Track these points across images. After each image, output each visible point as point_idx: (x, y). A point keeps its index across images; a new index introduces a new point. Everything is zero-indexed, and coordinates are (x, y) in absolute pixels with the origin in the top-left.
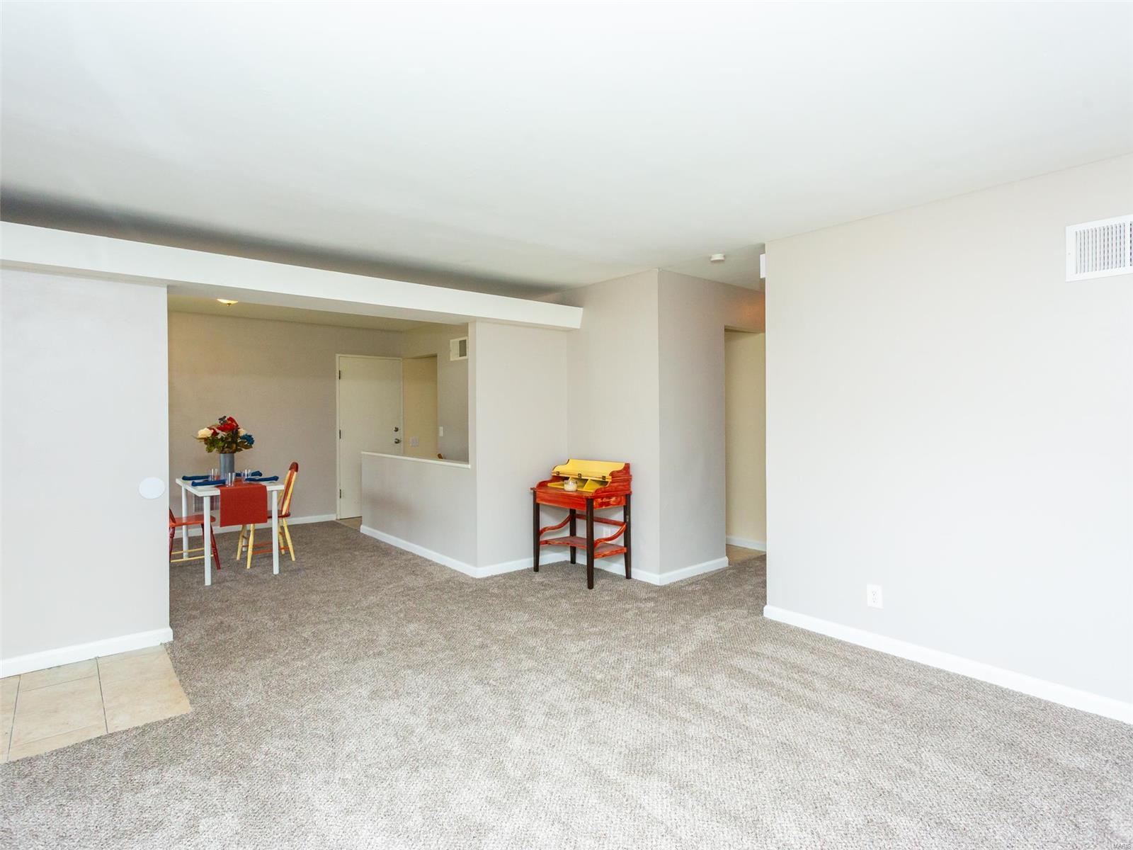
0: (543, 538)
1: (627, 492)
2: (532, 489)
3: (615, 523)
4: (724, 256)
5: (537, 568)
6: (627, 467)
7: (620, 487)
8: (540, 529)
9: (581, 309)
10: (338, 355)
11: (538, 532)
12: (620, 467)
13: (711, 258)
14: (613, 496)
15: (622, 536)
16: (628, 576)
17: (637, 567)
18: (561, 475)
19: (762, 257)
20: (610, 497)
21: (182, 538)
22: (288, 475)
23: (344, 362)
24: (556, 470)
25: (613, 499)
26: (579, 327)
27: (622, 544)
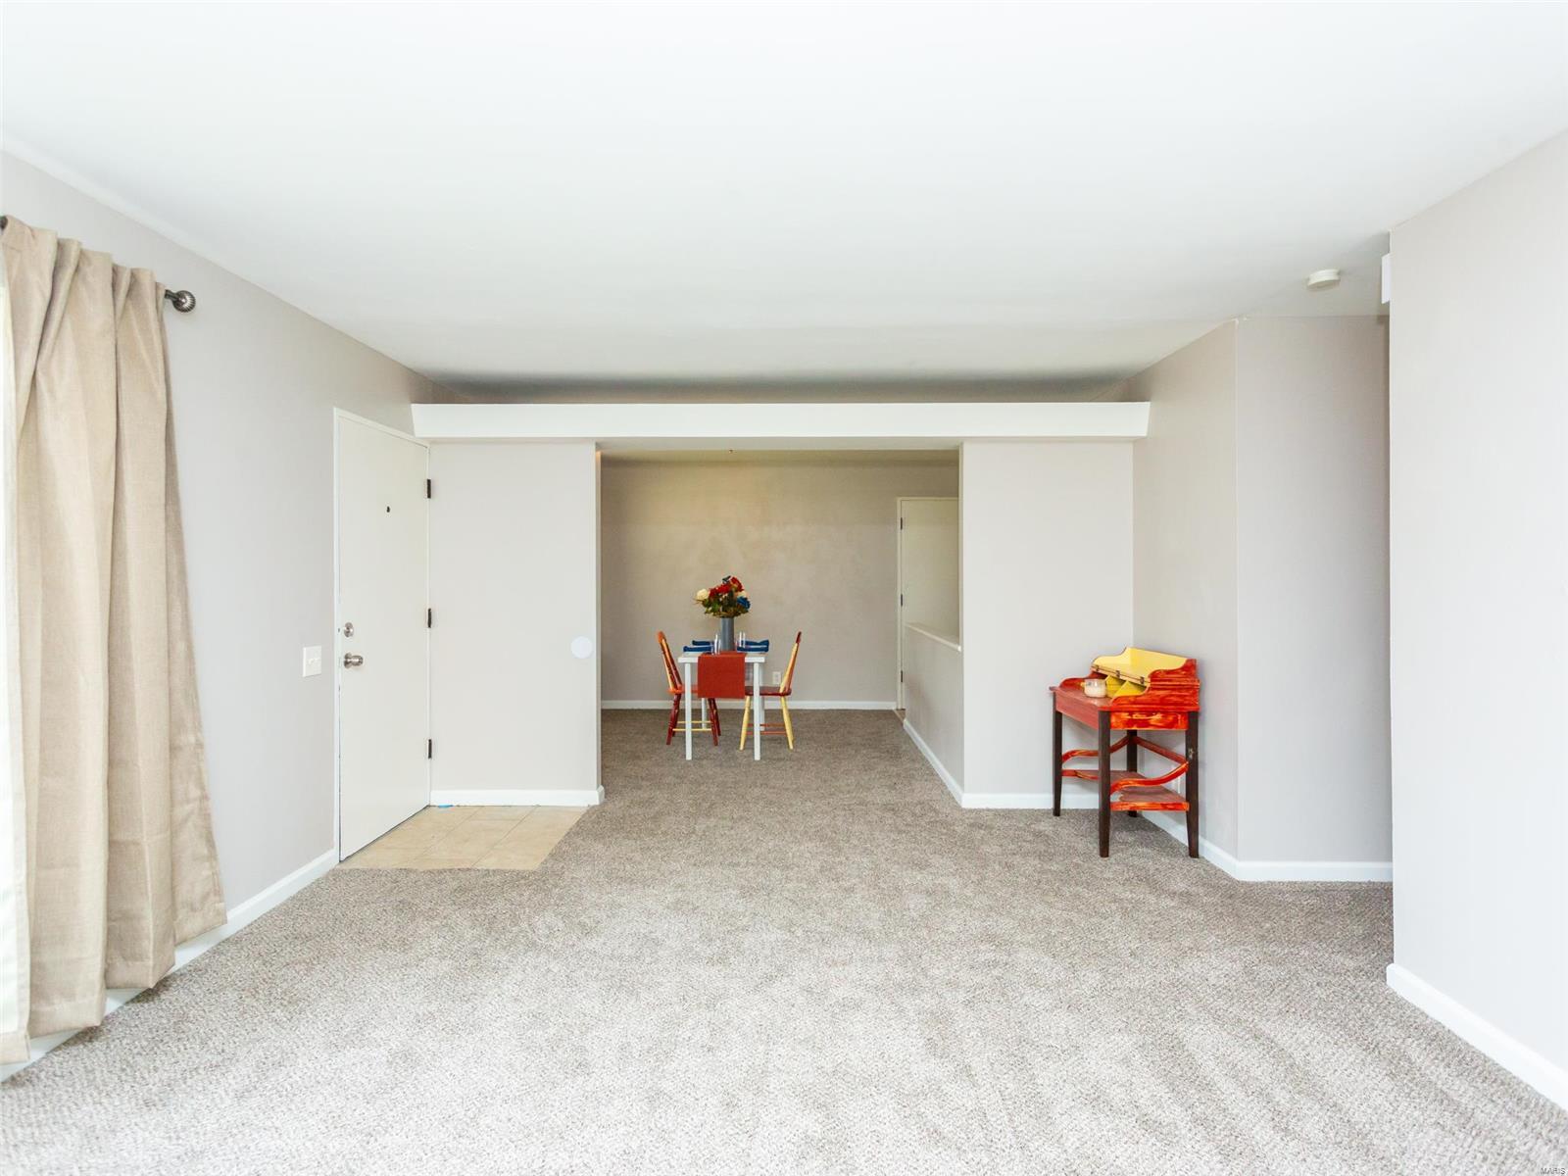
0: (1067, 766)
1: (1191, 708)
2: (1051, 689)
3: (1176, 758)
4: (1339, 274)
5: (1057, 811)
6: (1190, 668)
7: (1174, 699)
8: (1063, 753)
9: (1147, 404)
10: (899, 499)
11: (1059, 758)
12: (1177, 663)
13: (1308, 279)
14: (1156, 712)
15: (1182, 779)
16: (1193, 851)
17: (1204, 837)
18: (1100, 671)
19: (1386, 260)
20: (1150, 713)
21: (701, 710)
22: (795, 647)
23: (906, 507)
24: (1096, 663)
25: (1158, 717)
26: (1145, 435)
27: (1183, 793)
